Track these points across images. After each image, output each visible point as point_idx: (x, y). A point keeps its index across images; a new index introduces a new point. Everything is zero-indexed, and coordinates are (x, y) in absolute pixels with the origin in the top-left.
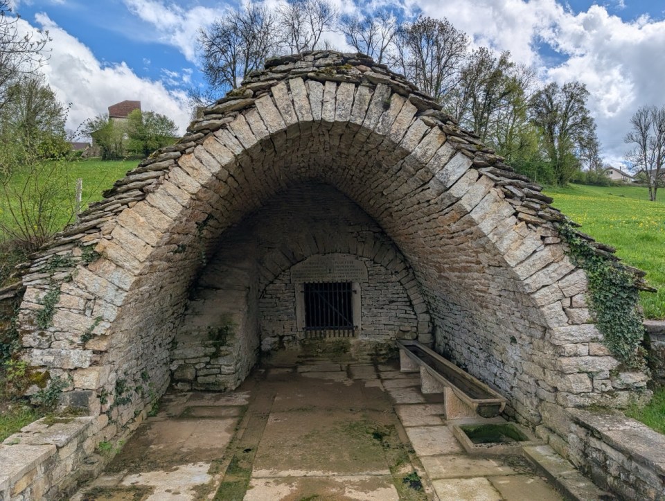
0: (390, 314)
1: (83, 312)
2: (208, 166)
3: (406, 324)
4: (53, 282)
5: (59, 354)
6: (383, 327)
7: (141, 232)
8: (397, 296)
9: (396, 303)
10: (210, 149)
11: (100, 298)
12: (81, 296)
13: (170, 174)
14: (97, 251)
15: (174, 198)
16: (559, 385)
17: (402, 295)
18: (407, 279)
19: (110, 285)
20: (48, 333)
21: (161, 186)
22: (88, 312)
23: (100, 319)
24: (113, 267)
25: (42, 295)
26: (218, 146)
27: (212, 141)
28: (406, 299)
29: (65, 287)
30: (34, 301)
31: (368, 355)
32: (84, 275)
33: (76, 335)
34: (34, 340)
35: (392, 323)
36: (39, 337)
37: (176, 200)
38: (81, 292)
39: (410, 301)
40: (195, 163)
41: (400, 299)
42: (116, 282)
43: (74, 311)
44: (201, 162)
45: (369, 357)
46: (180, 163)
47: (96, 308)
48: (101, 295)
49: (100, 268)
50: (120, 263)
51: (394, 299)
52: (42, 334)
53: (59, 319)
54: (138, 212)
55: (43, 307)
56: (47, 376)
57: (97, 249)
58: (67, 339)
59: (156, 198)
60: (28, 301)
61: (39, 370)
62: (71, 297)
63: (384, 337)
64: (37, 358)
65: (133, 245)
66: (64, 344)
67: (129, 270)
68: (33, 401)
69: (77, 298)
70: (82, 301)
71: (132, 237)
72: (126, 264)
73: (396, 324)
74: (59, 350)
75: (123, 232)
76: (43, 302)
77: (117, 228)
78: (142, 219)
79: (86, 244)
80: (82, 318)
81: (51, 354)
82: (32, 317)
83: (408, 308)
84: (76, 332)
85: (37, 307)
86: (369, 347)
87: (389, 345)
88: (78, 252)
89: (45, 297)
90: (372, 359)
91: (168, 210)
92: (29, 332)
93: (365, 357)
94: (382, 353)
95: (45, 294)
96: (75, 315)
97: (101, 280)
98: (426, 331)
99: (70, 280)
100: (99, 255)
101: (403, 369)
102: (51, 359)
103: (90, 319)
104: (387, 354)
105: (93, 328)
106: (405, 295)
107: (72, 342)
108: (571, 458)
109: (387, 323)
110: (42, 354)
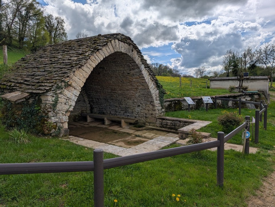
0: (79, 105)
1: (65, 104)
2: (97, 60)
3: (83, 108)
4: (56, 94)
5: (59, 118)
6: (77, 110)
7: (81, 78)
8: (81, 99)
9: (80, 101)
10: (98, 55)
11: (70, 99)
12: (65, 99)
13: (88, 61)
14: (69, 84)
15: (89, 69)
16: (153, 113)
17: (82, 99)
18: (84, 93)
19: (73, 95)
20: (55, 112)
21: (86, 65)
22: (67, 104)
23: (71, 106)
24: (73, 89)
25: (54, 99)
26: (100, 55)
27: (98, 53)
28: (83, 100)
29: (60, 96)
30: (51, 101)
31: (73, 119)
32: (66, 92)
33: (64, 111)
34: (52, 114)
35: (79, 108)
36: (53, 113)
37: (90, 69)
38: (65, 97)
39: (85, 100)
40: (94, 59)
41: (82, 100)
42: (75, 94)
43: (63, 104)
44: (96, 59)
45: (73, 120)
46: (90, 58)
47: (69, 102)
48: (71, 98)
49: (70, 89)
50: (76, 88)
51: (80, 100)
52: (54, 112)
53: (59, 107)
54: (80, 72)
55: (54, 103)
56: (56, 126)
57: (69, 83)
58: (61, 113)
59: (84, 68)
60: (50, 101)
61: (54, 124)
62: (62, 99)
63: (77, 113)
64: (53, 120)
65: (79, 82)
66: (61, 114)
67: (78, 90)
68: (53, 135)
69: (64, 99)
70: (65, 100)
71: (79, 80)
72: (77, 88)
73: (81, 108)
74: (59, 117)
75: (76, 78)
76: (54, 101)
77: (74, 77)
78: (81, 74)
79: (66, 81)
80: (66, 106)
81: (57, 118)
82: (51, 106)
83: (84, 103)
84: (64, 110)
85: (52, 103)
86: (73, 117)
87: (79, 115)
88: (63, 84)
89: (55, 99)
90: (74, 120)
91: (88, 72)
92: (50, 111)
93: (72, 120)
94: (76, 118)
95: (54, 98)
96: (63, 105)
97: (71, 93)
98: (89, 110)
99: (61, 93)
100: (70, 85)
101: (88, 121)
102: (57, 120)
103: (68, 106)
104: (78, 118)
105: (69, 108)
106: (83, 99)
107: (63, 114)
108: (158, 126)
109: (78, 108)
110: (55, 119)
